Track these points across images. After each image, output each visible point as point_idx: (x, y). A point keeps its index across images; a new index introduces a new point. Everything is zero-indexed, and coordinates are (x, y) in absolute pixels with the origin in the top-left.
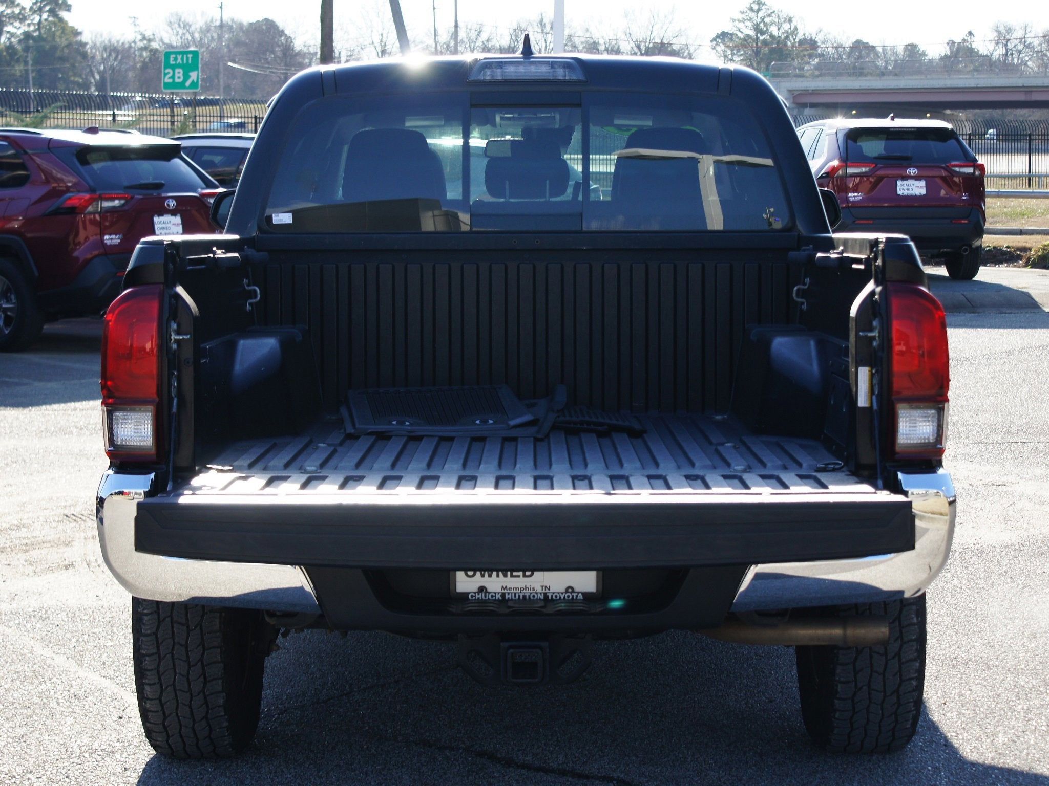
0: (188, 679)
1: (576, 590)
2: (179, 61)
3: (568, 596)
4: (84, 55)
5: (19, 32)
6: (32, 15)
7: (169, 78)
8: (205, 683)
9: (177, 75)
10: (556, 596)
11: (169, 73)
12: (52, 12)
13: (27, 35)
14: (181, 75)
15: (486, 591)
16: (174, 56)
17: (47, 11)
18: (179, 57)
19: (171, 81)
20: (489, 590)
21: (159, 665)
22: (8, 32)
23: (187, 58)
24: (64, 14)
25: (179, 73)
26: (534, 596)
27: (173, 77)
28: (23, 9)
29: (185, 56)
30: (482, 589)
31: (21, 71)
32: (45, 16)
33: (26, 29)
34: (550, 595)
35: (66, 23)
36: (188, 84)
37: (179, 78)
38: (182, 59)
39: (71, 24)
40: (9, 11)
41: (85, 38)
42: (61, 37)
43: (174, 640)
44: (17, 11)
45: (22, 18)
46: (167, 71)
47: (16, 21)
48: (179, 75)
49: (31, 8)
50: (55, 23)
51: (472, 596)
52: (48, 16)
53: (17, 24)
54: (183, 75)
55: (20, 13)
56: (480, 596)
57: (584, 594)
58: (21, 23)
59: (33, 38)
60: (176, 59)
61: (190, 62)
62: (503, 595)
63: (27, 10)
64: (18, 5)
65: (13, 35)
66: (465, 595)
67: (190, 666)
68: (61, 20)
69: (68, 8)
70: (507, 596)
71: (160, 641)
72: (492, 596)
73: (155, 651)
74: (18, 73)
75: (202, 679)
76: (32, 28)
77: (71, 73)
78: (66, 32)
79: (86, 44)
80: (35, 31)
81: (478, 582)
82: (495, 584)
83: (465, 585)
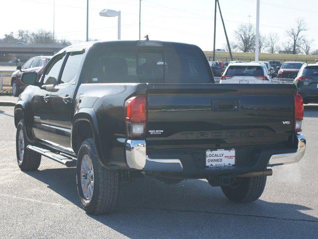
1: (231, 164)
3: (229, 166)
10: (227, 166)
26: (222, 166)
34: (225, 165)
56: (211, 166)
62: (216, 166)
66: (208, 166)
72: (214, 166)
81: (211, 163)
82: (214, 164)
83: (208, 164)
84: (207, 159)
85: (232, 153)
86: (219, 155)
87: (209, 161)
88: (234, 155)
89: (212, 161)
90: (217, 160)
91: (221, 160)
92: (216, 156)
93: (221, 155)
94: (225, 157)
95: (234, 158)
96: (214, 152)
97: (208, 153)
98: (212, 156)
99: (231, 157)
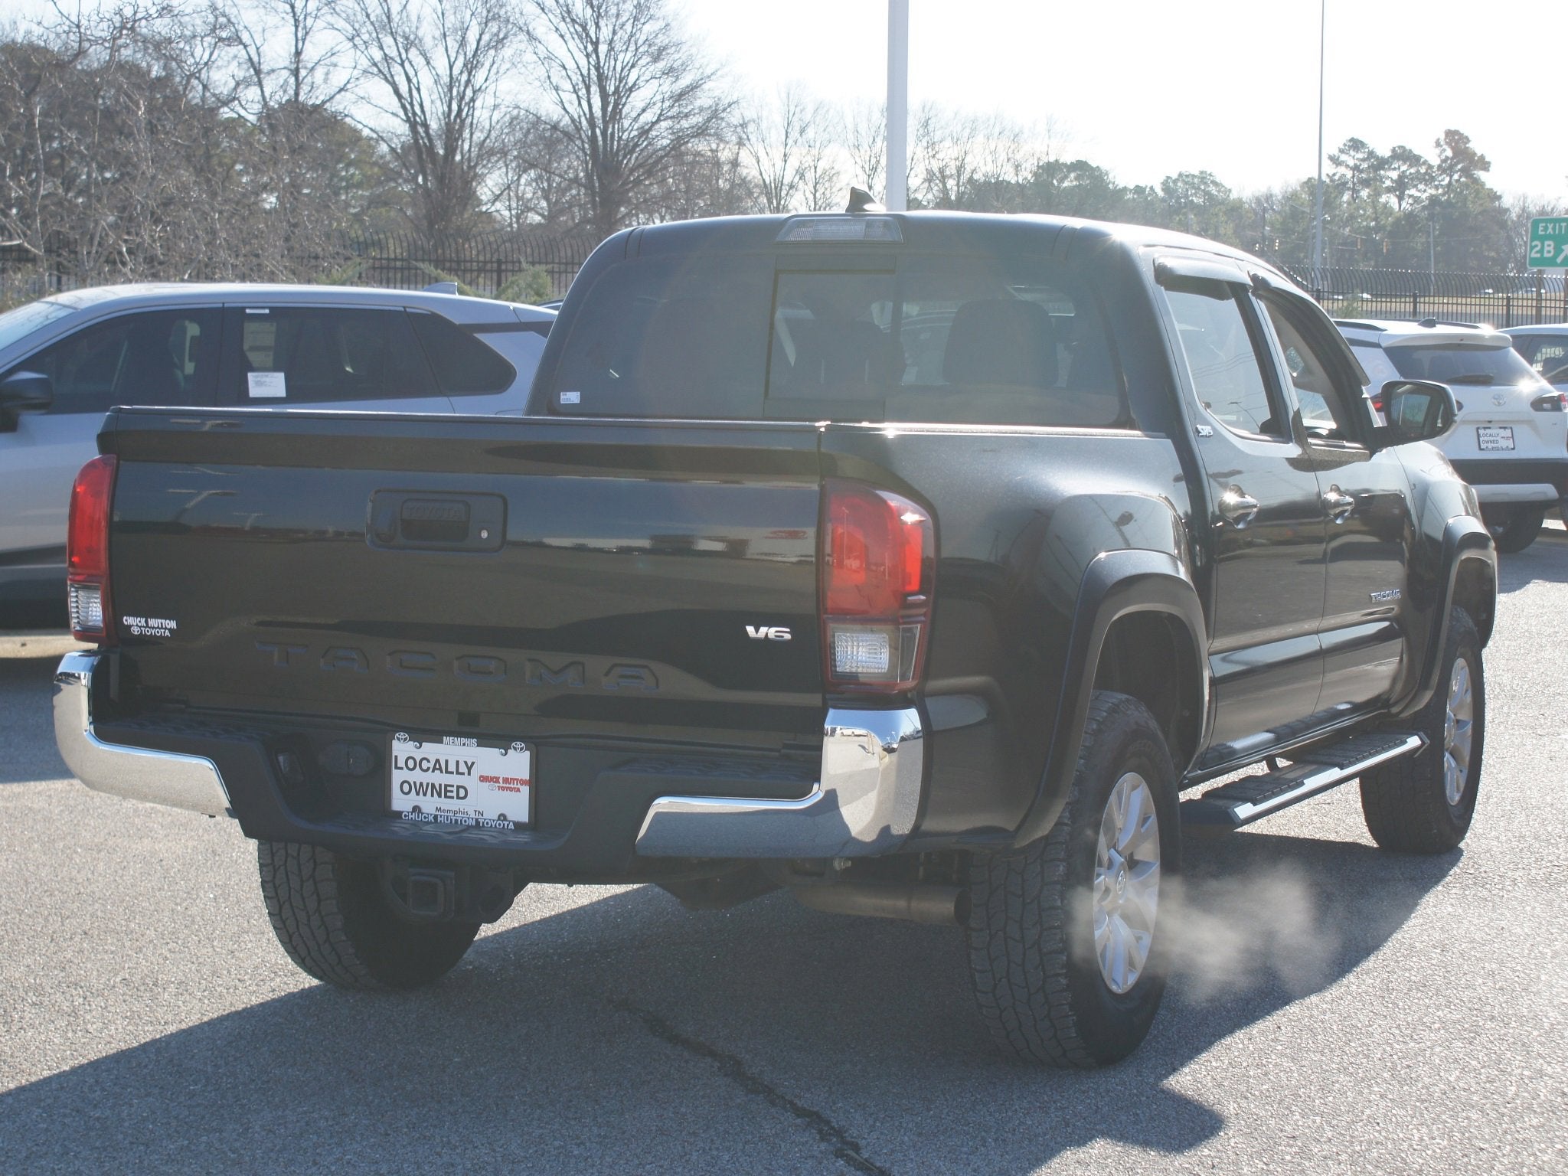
0: (302, 895)
1: (510, 818)
2: (1550, 230)
3: (500, 825)
4: (1503, 225)
5: (1424, 196)
6: (1441, 175)
7: (1537, 252)
8: (319, 901)
9: (1546, 249)
10: (487, 823)
11: (1536, 246)
12: (1465, 172)
13: (1434, 200)
14: (1551, 249)
15: (420, 811)
16: (1544, 225)
17: (1459, 170)
18: (1550, 226)
19: (1539, 255)
20: (423, 811)
21: (274, 877)
22: (1410, 196)
23: (1560, 227)
24: (1482, 175)
25: (1549, 246)
26: (465, 821)
27: (1541, 251)
28: (1430, 167)
29: (1557, 225)
30: (416, 809)
31: (1422, 244)
32: (1456, 177)
33: (1433, 192)
34: (481, 821)
35: (1483, 184)
36: (1559, 260)
37: (1549, 252)
38: (1554, 229)
39: (1488, 186)
40: (1413, 170)
41: (1507, 202)
42: (1473, 202)
43: (286, 851)
44: (1423, 170)
45: (1428, 179)
46: (1534, 244)
47: (1421, 183)
48: (1549, 249)
49: (1439, 167)
50: (1467, 186)
51: (405, 816)
52: (1460, 177)
53: (1421, 187)
54: (1554, 248)
55: (1426, 173)
56: (413, 816)
57: (516, 824)
58: (1426, 185)
59: (1440, 203)
60: (1546, 228)
61: (1563, 232)
62: (436, 817)
63: (1435, 169)
64: (1425, 162)
65: (1417, 200)
66: (399, 814)
67: (302, 881)
68: (1476, 181)
69: (1485, 165)
70: (439, 819)
71: (274, 851)
72: (425, 818)
73: (270, 862)
74: (1419, 247)
75: (315, 897)
76: (1440, 191)
77: (1484, 247)
78: (1481, 195)
79: (1507, 210)
80: (1443, 195)
81: (413, 800)
82: (430, 805)
83: (401, 802)
84: (397, 777)
85: (517, 762)
86: (452, 767)
87: (408, 788)
88: (525, 775)
89: (421, 789)
90: (443, 791)
91: (462, 793)
92: (437, 766)
93: (463, 768)
94: (484, 779)
95: (525, 790)
96: (431, 750)
97: (402, 748)
98: (419, 764)
99: (508, 784)
